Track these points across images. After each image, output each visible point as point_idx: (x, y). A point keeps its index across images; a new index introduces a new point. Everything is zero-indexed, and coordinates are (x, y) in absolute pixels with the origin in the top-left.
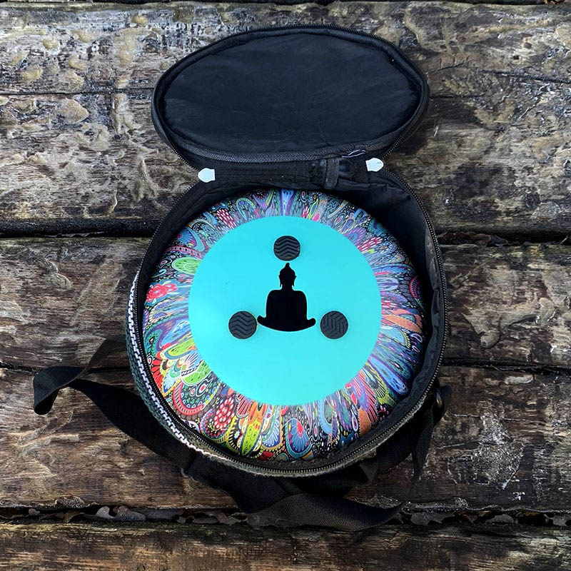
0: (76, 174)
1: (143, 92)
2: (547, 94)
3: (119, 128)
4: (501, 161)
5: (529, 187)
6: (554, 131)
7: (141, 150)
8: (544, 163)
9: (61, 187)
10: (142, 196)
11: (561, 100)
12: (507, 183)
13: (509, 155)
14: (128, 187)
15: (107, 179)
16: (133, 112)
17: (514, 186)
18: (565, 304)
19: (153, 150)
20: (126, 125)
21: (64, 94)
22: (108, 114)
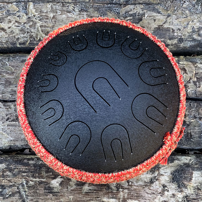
0: (14, 31)
1: (39, 2)
2: (186, 3)
3: (30, 15)
4: (169, 27)
5: (180, 36)
6: (188, 16)
7: (38, 22)
8: (185, 27)
9: (9, 35)
10: (39, 39)
11: (190, 5)
12: (172, 34)
13: (172, 24)
14: (34, 35)
15: (26, 33)
16: (35, 9)
17: (174, 35)
18: (193, 76)
19: (43, 22)
20: (32, 13)
21: (9, 2)
22: (26, 9)
